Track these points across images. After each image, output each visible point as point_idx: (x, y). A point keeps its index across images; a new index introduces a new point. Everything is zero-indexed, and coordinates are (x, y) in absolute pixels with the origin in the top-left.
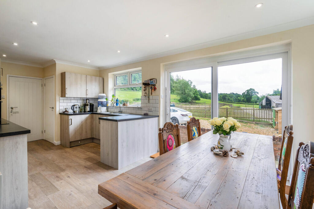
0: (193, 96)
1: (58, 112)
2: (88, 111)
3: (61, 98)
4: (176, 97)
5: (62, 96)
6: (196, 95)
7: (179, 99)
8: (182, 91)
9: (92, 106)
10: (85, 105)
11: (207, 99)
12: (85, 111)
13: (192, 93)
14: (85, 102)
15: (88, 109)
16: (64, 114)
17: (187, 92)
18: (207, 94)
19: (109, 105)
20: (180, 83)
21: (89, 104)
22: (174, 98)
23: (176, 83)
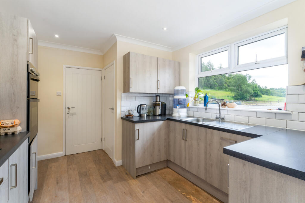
0: (253, 92)
1: (119, 116)
2: (159, 115)
3: (123, 94)
4: (230, 93)
5: (125, 92)
6: (256, 91)
7: (234, 95)
8: (237, 87)
9: (164, 106)
10: (155, 105)
11: (269, 95)
12: (155, 115)
13: (251, 88)
14: (155, 100)
15: (159, 111)
16: (128, 118)
17: (244, 88)
18: (268, 90)
19: (190, 105)
20: (234, 78)
21: (160, 103)
22: (228, 95)
23: (228, 78)
